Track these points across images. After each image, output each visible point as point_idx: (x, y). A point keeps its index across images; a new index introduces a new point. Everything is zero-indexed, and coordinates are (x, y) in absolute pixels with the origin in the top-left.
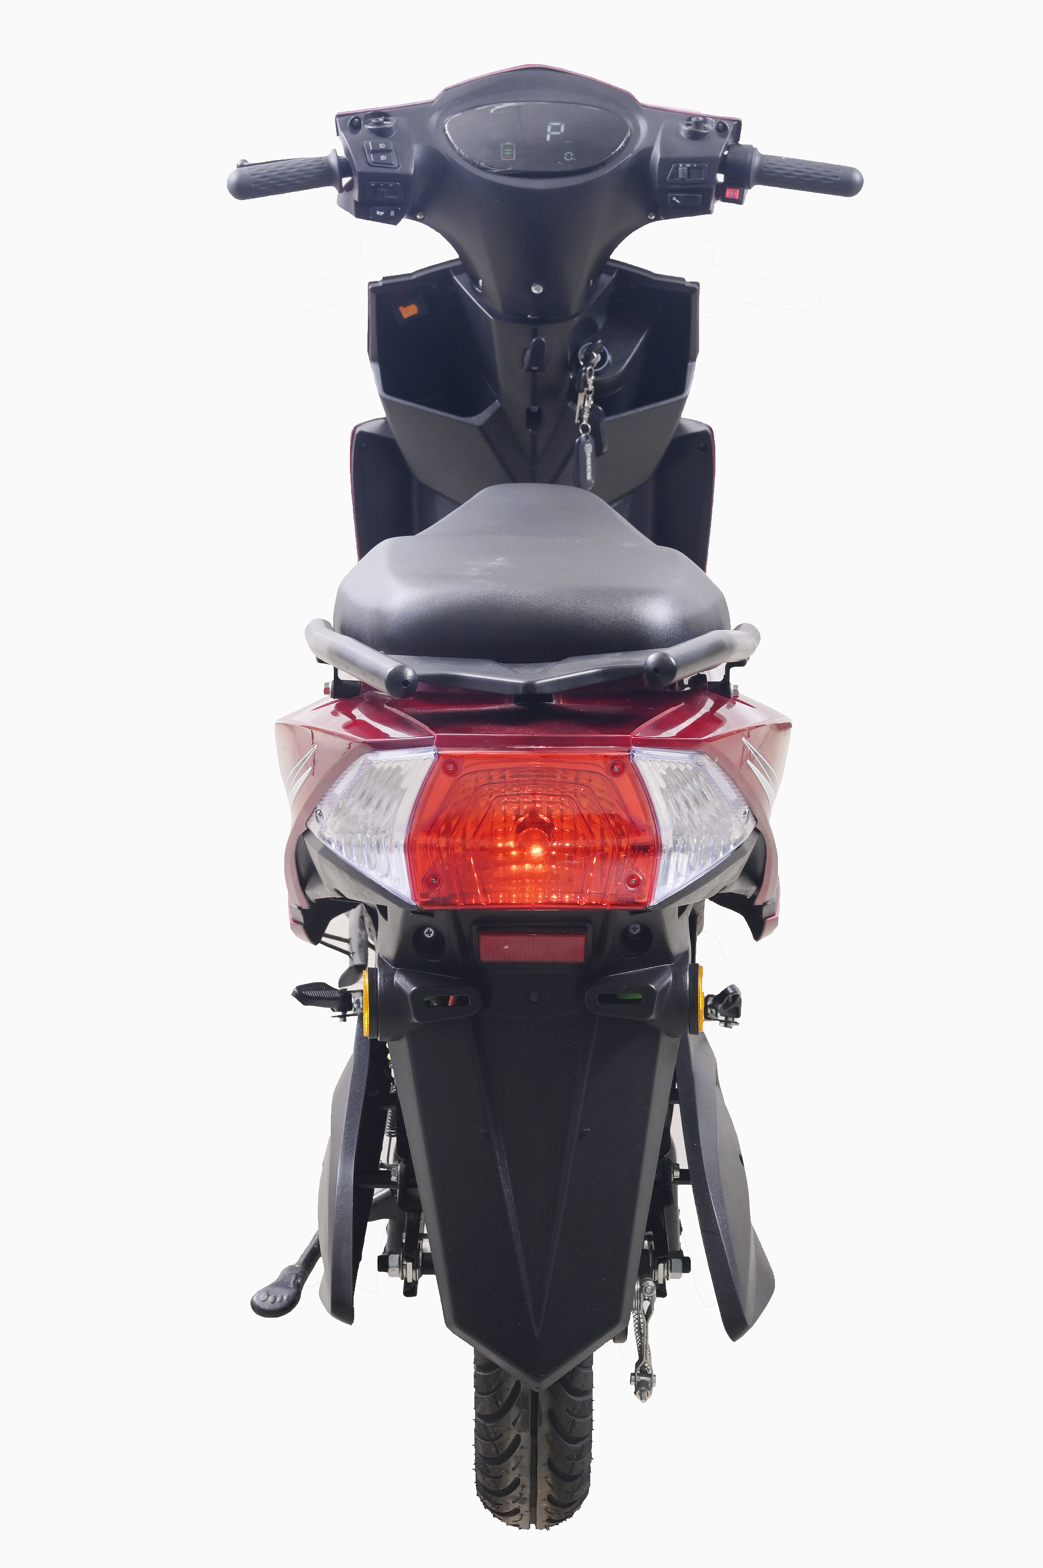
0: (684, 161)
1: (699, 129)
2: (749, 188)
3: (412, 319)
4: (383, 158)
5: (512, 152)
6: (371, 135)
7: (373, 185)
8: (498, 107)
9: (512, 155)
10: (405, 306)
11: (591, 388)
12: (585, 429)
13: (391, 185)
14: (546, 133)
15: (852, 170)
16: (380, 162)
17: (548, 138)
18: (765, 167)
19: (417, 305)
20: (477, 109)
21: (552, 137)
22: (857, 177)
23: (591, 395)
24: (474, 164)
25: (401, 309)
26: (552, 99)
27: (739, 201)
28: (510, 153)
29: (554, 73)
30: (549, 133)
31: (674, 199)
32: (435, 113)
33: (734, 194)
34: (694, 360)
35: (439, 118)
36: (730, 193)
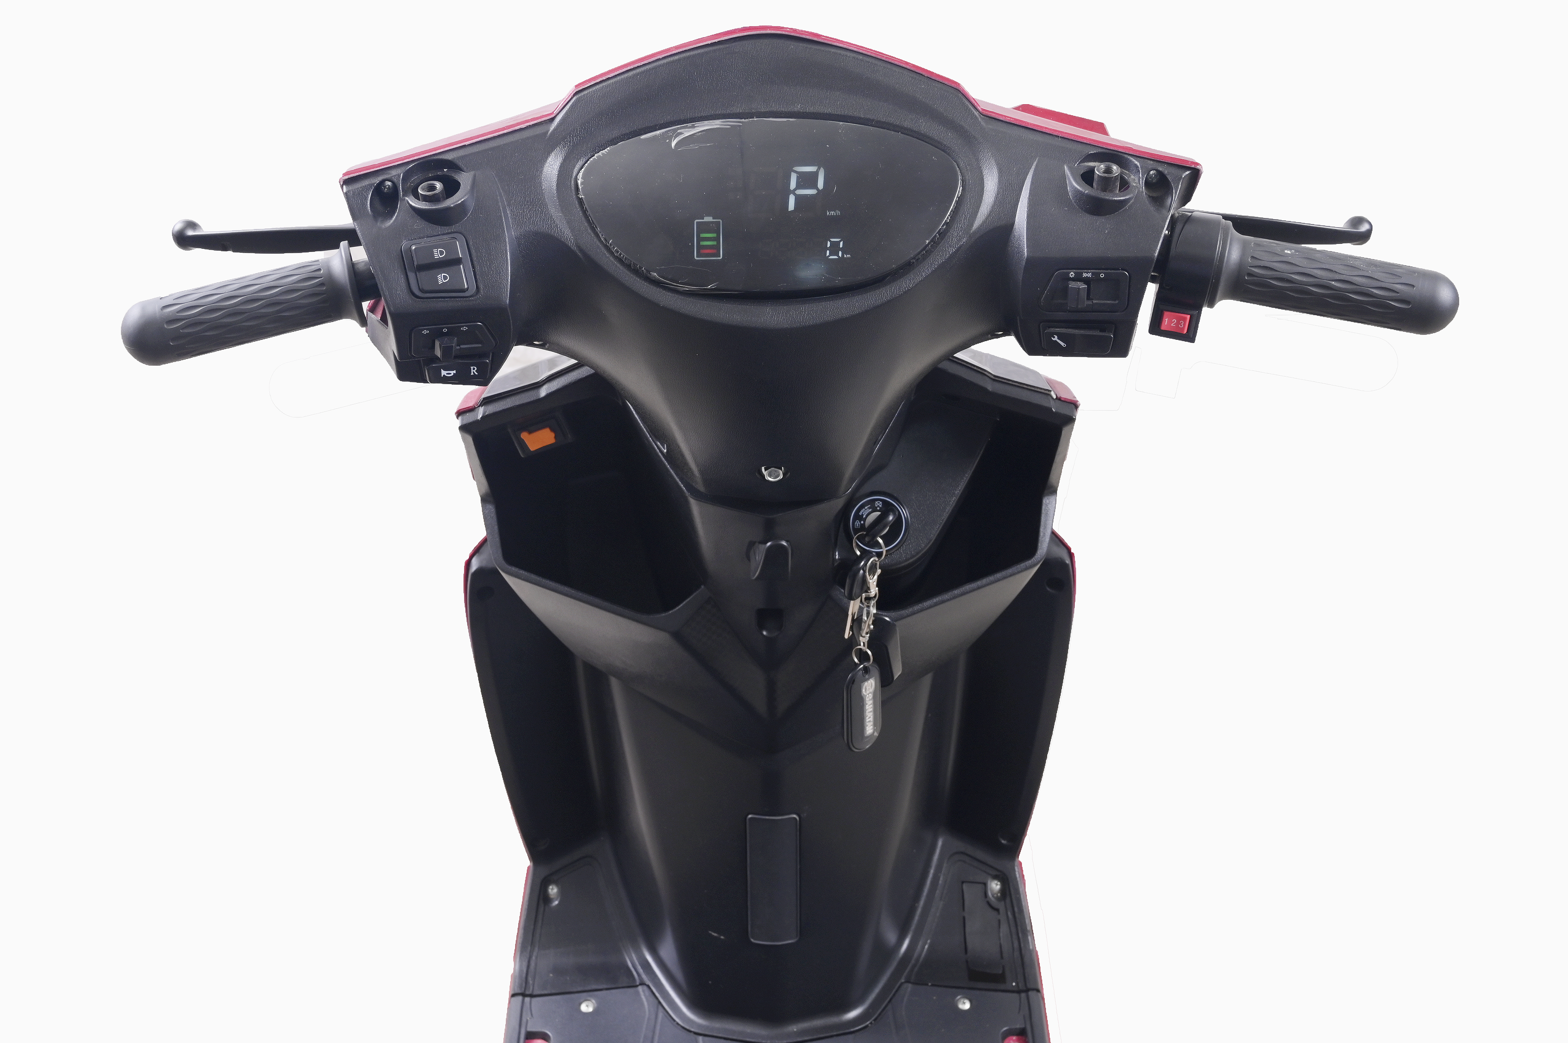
0: (1081, 264)
1: (1111, 191)
2: (1211, 305)
3: (545, 452)
4: (442, 278)
5: (717, 239)
6: (420, 224)
7: (425, 332)
8: (687, 133)
9: (717, 247)
10: (530, 432)
11: (874, 590)
12: (863, 656)
13: (465, 329)
14: (787, 192)
15: (1436, 278)
16: (437, 288)
17: (791, 206)
18: (1249, 275)
19: (552, 430)
20: (643, 137)
21: (798, 198)
22: (1444, 295)
23: (873, 602)
24: (636, 272)
25: (524, 436)
26: (798, 108)
27: (1189, 336)
28: (714, 243)
29: (802, 45)
30: (793, 192)
31: (1056, 338)
32: (553, 154)
33: (1178, 323)
34: (1054, 491)
35: (564, 161)
36: (1170, 322)
